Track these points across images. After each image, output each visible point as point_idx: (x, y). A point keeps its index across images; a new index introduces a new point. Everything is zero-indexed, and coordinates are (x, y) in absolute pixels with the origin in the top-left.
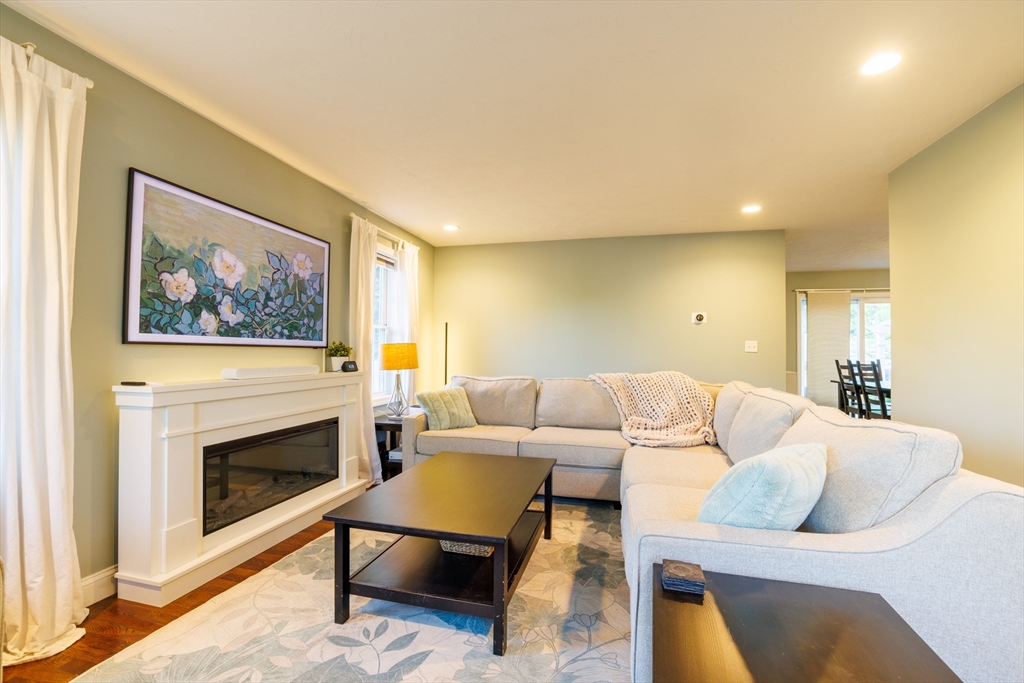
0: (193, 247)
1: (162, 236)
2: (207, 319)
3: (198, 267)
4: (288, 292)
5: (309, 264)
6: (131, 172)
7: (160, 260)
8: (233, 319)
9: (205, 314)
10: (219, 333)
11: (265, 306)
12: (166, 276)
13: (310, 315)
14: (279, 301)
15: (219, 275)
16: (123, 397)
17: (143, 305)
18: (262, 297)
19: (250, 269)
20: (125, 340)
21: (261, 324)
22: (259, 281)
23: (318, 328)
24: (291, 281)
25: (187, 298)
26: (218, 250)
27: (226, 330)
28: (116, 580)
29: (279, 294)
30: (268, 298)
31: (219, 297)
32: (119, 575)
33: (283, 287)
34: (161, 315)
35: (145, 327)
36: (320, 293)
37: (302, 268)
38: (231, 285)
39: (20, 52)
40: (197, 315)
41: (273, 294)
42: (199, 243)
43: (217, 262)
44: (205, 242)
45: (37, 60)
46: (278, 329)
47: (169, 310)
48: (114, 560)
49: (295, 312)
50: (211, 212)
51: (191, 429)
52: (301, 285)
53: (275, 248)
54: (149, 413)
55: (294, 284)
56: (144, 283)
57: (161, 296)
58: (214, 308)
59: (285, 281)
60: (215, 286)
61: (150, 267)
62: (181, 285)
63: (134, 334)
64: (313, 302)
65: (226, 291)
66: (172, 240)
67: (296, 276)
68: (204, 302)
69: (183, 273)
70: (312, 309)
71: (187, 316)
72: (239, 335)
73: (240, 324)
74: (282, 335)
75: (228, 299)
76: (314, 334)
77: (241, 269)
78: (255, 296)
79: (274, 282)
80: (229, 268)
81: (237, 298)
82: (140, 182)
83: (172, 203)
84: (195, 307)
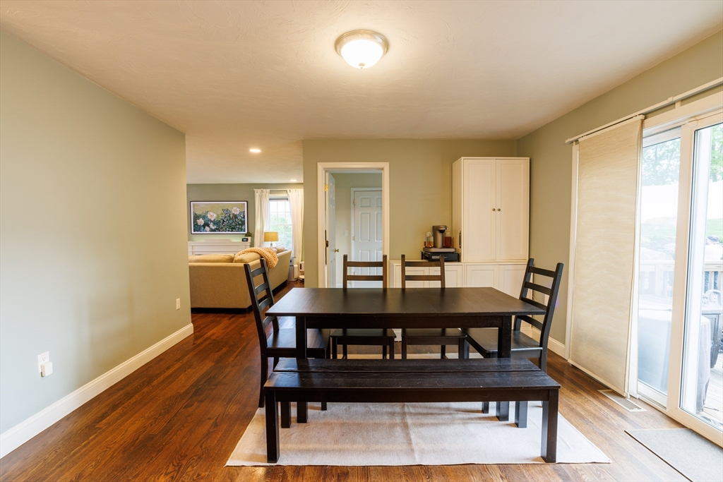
0: (203, 213)
2: (207, 228)
3: (204, 217)
4: (230, 219)
5: (238, 209)
7: (196, 217)
8: (213, 228)
10: (210, 231)
11: (223, 223)
12: (198, 220)
13: (239, 224)
14: (227, 222)
15: (210, 218)
17: (194, 226)
18: (222, 221)
19: (218, 215)
20: (191, 234)
21: (222, 228)
22: (221, 217)
23: (243, 228)
24: (231, 216)
25: (202, 224)
26: (209, 213)
27: (212, 230)
29: (227, 220)
30: (224, 221)
31: (210, 223)
34: (197, 228)
35: (194, 231)
36: (244, 217)
37: (236, 211)
38: (213, 220)
40: (204, 227)
43: (208, 215)
44: (205, 211)
46: (227, 229)
47: (199, 227)
49: (234, 224)
50: (206, 204)
52: (235, 216)
53: (226, 208)
56: (194, 222)
57: (197, 224)
58: (208, 226)
59: (229, 216)
60: (209, 221)
61: (195, 219)
62: (201, 222)
63: (192, 232)
64: (241, 220)
65: (211, 221)
66: (198, 213)
67: (233, 214)
68: (206, 224)
69: (201, 219)
70: (240, 222)
71: (202, 228)
72: (215, 231)
73: (216, 229)
74: (228, 231)
75: (212, 223)
76: (242, 230)
77: (215, 215)
78: (220, 221)
79: (225, 217)
80: (212, 216)
81: (215, 223)
82: (192, 203)
83: (198, 205)
84: (204, 226)
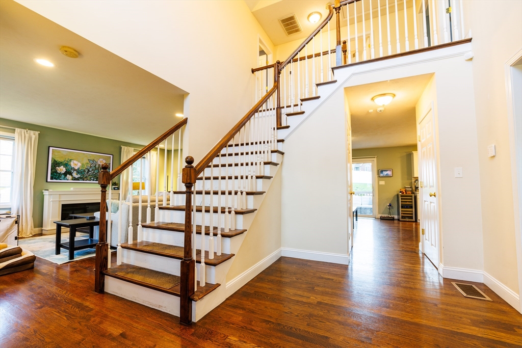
0: (65, 161)
1: (56, 159)
2: (69, 177)
3: (66, 165)
4: (96, 169)
5: (104, 161)
6: (49, 147)
7: (56, 164)
8: (77, 177)
9: (68, 175)
10: (72, 180)
11: (88, 173)
12: (57, 168)
14: (93, 172)
15: (72, 166)
16: (46, 193)
17: (51, 174)
18: (87, 171)
19: (83, 164)
20: (47, 182)
21: (86, 177)
22: (86, 167)
24: (97, 166)
25: (63, 172)
26: (72, 161)
27: (74, 179)
28: (42, 230)
29: (93, 170)
30: (89, 171)
31: (72, 171)
32: (43, 228)
33: (94, 168)
34: (55, 175)
35: (52, 178)
37: (102, 162)
38: (76, 168)
39: (25, 130)
40: (66, 176)
41: (90, 170)
42: (67, 160)
43: (72, 163)
44: (68, 159)
45: (29, 131)
46: (92, 178)
47: (58, 175)
48: (42, 227)
50: (70, 152)
51: (58, 200)
53: (91, 158)
54: (48, 196)
55: (98, 167)
56: (52, 170)
57: (56, 172)
58: (71, 174)
59: (95, 166)
60: (71, 169)
61: (53, 166)
62: (62, 169)
63: (49, 180)
65: (75, 170)
66: (59, 160)
67: (99, 165)
68: (68, 172)
69: (62, 166)
71: (63, 176)
72: (79, 180)
73: (80, 178)
74: (93, 180)
75: (75, 172)
77: (79, 164)
78: (84, 171)
79: (91, 167)
80: (76, 164)
81: (78, 171)
82: (51, 149)
83: (59, 152)
84: (65, 174)
